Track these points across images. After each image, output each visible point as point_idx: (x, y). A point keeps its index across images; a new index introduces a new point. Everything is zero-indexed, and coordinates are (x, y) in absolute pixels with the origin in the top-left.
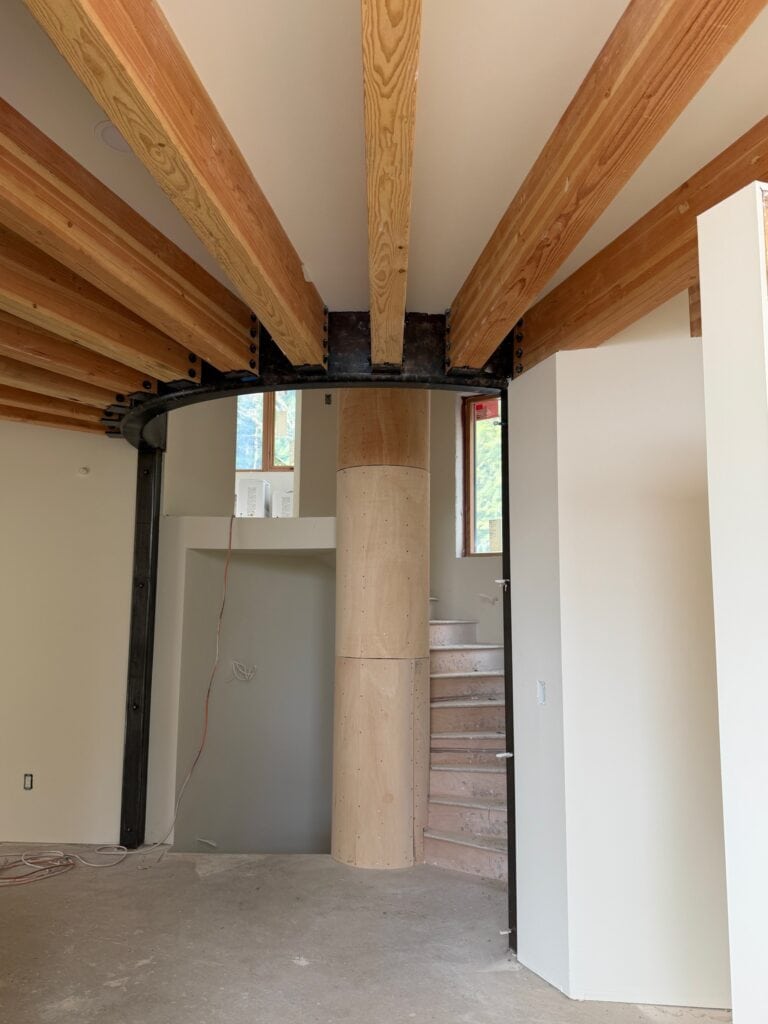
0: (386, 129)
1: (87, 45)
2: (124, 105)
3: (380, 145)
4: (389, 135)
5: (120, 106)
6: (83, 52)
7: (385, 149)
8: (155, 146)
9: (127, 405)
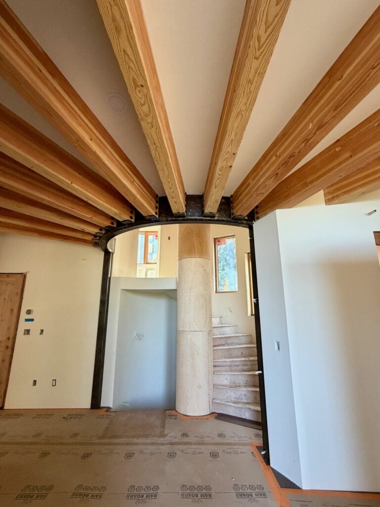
0: (250, 81)
1: (115, 7)
2: (128, 56)
3: (244, 92)
4: (250, 85)
5: (126, 57)
6: (112, 13)
7: (246, 95)
8: (138, 86)
9: (104, 232)
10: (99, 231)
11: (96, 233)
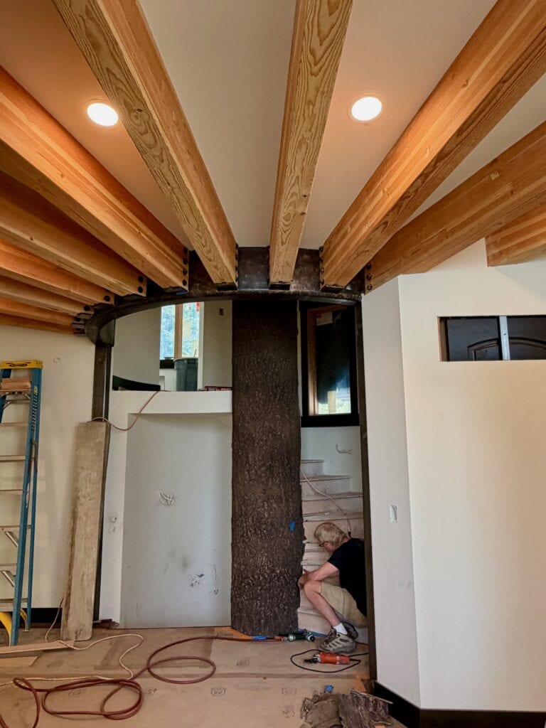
0: (310, 102)
1: (90, 21)
2: (114, 75)
3: (304, 115)
4: (311, 107)
5: (111, 75)
6: (86, 27)
7: (307, 118)
8: (134, 111)
9: (92, 313)
10: (83, 311)
11: (79, 314)
